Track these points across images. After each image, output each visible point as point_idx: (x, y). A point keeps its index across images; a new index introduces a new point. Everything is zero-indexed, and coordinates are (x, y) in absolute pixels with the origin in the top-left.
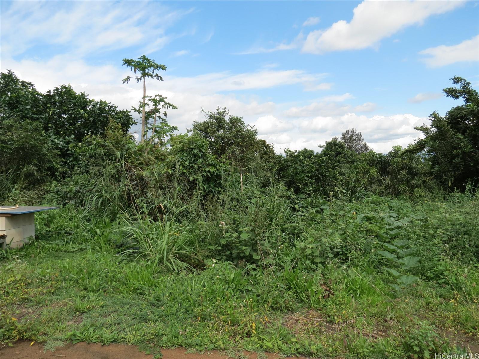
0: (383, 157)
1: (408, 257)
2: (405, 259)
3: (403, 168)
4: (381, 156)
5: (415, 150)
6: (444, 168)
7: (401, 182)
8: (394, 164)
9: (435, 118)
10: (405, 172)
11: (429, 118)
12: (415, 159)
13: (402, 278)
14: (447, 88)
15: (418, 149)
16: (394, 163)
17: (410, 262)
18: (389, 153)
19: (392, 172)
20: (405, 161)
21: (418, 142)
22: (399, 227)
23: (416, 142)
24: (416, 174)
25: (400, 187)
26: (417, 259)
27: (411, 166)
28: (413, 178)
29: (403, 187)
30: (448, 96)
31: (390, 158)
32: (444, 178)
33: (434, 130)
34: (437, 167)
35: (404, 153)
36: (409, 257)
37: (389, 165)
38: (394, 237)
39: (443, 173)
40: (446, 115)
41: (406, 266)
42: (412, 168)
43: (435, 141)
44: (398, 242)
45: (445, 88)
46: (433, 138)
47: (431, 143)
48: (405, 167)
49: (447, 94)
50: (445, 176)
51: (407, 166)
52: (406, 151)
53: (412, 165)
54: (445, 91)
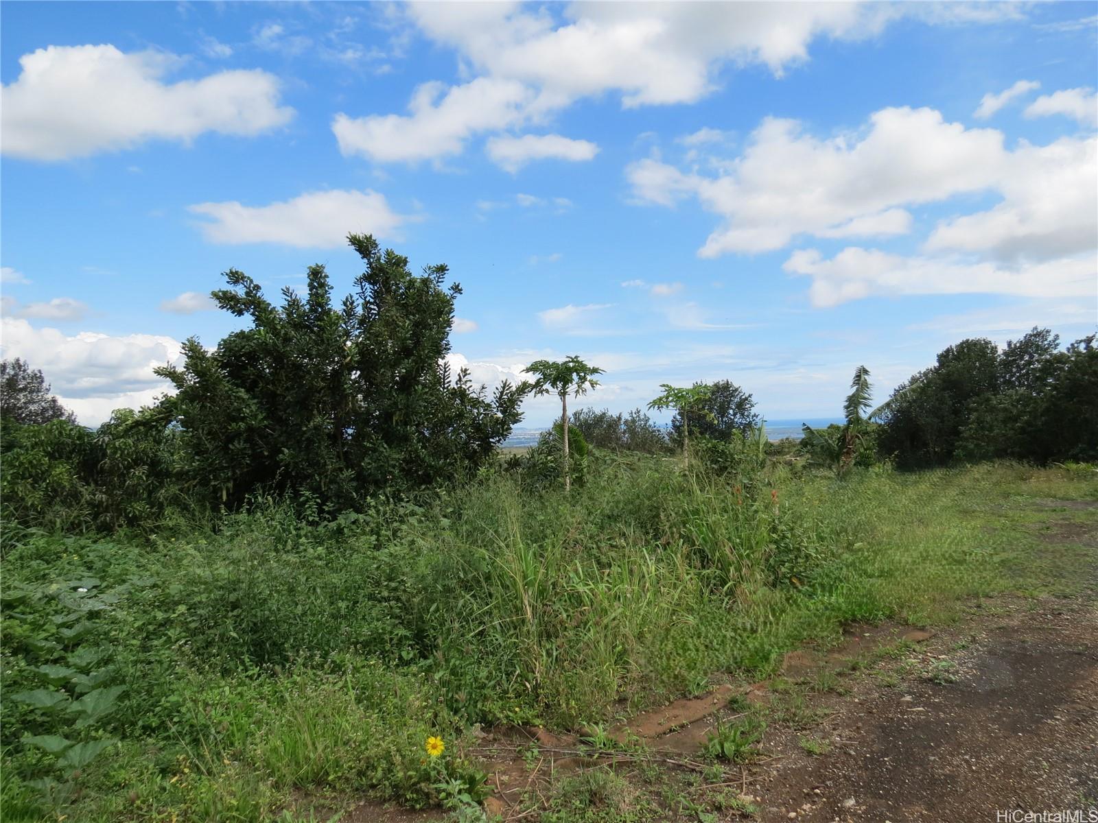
0: (89, 435)
1: (95, 693)
2: (86, 698)
3: (137, 462)
4: (83, 433)
5: (156, 421)
6: (213, 461)
7: (132, 494)
8: (115, 453)
9: (193, 352)
10: (140, 472)
11: (184, 351)
12: (167, 441)
13: (71, 753)
14: (220, 291)
15: (162, 419)
16: (116, 449)
17: (97, 703)
18: (103, 426)
19: (111, 472)
20: (142, 446)
21: (162, 403)
22: (93, 615)
23: (158, 402)
24: (168, 474)
25: (132, 507)
26: (116, 691)
27: (156, 456)
28: (161, 485)
29: (139, 507)
30: (222, 307)
31: (107, 439)
32: (213, 483)
33: (191, 379)
34: (198, 460)
35: (132, 427)
36: (99, 690)
37: (104, 455)
38: (72, 646)
39: (210, 472)
40: (219, 349)
41: (90, 716)
42: (159, 462)
43: (192, 401)
44: (84, 655)
45: (217, 290)
46: (189, 395)
47: (184, 407)
48: (142, 459)
49: (220, 302)
50: (215, 478)
51: (148, 457)
52: (137, 423)
53: (159, 453)
54: (215, 295)
